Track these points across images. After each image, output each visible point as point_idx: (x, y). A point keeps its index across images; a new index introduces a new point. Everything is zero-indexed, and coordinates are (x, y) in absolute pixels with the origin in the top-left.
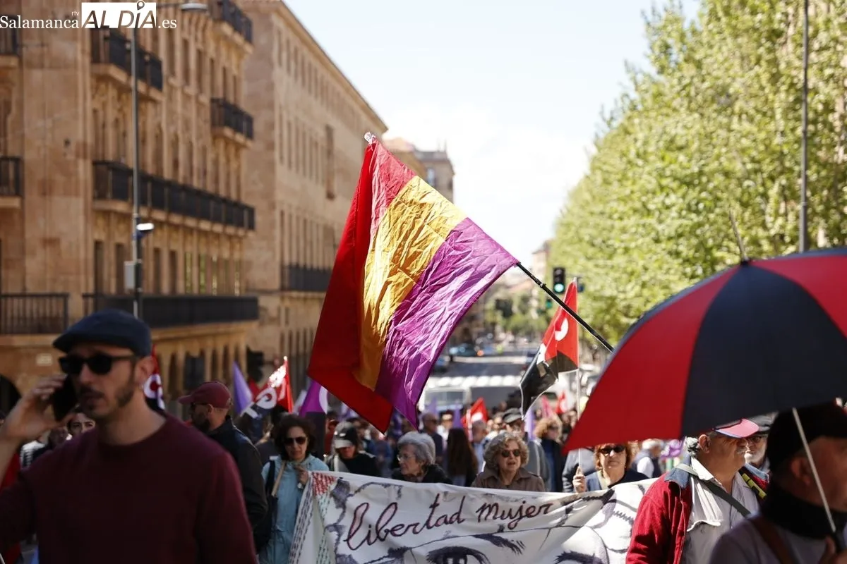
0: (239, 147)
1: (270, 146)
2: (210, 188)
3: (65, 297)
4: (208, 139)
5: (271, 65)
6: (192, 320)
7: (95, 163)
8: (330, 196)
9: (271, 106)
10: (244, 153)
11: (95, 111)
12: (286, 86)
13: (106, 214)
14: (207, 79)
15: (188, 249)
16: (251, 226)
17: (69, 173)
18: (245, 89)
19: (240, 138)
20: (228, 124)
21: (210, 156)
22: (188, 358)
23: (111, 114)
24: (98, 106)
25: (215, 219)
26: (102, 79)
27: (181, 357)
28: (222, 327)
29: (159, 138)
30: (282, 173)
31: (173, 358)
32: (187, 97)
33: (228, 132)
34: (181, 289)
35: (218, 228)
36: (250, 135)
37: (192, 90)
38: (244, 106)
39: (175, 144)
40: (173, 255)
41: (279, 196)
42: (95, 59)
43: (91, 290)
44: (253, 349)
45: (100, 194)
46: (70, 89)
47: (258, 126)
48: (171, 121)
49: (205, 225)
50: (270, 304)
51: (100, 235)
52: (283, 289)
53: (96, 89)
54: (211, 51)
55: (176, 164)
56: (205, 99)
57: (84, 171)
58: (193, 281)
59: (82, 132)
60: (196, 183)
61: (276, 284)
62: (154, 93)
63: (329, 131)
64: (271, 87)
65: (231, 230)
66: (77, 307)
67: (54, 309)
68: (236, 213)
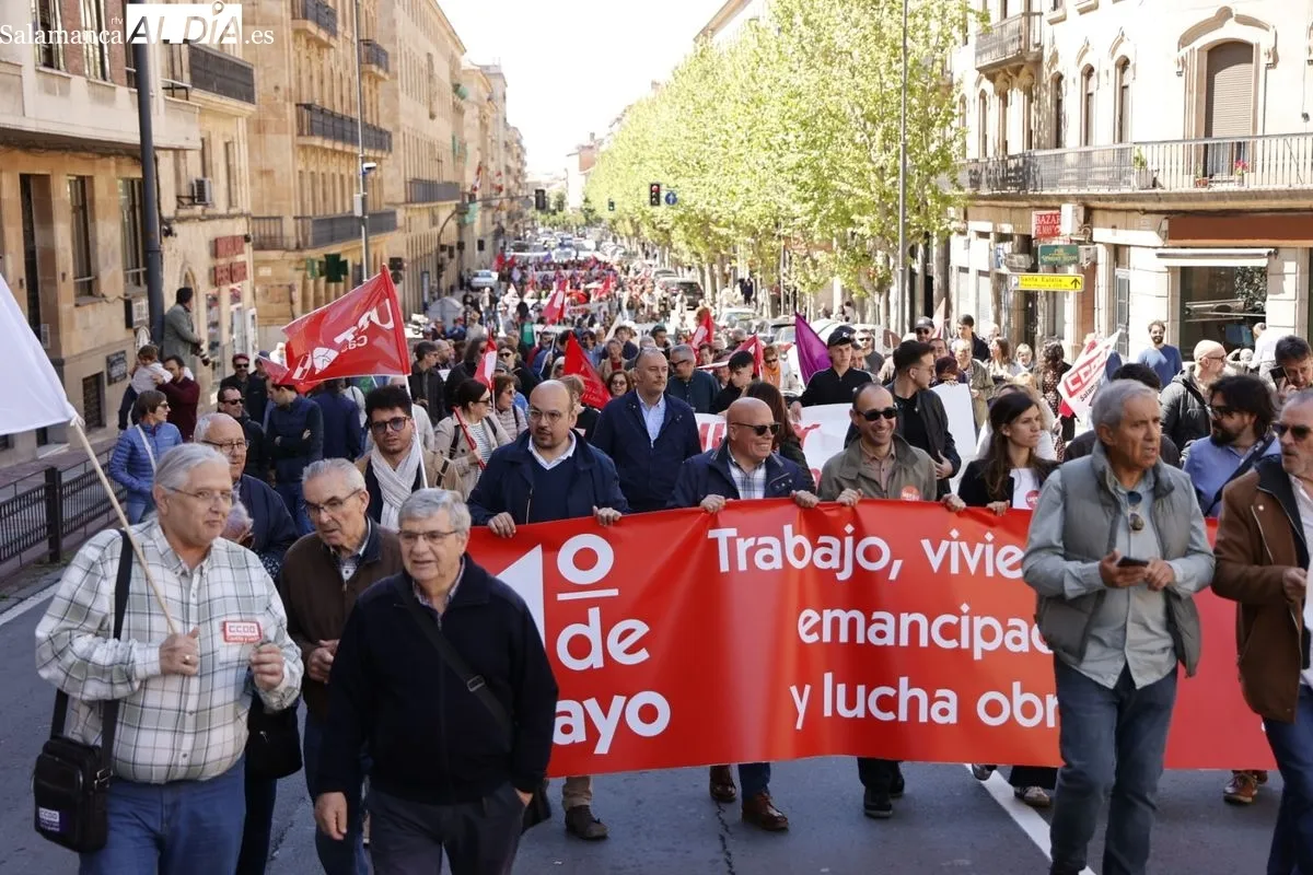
1: (396, 77)
3: (283, 219)
7: (297, 106)
8: (431, 116)
13: (304, 147)
16: (390, 149)
41: (402, 119)
43: (298, 212)
45: (300, 132)
50: (401, 215)
51: (302, 166)
52: (407, 201)
61: (403, 198)
63: (430, 58)
66: (289, 228)
67: (272, 229)
68: (383, 140)
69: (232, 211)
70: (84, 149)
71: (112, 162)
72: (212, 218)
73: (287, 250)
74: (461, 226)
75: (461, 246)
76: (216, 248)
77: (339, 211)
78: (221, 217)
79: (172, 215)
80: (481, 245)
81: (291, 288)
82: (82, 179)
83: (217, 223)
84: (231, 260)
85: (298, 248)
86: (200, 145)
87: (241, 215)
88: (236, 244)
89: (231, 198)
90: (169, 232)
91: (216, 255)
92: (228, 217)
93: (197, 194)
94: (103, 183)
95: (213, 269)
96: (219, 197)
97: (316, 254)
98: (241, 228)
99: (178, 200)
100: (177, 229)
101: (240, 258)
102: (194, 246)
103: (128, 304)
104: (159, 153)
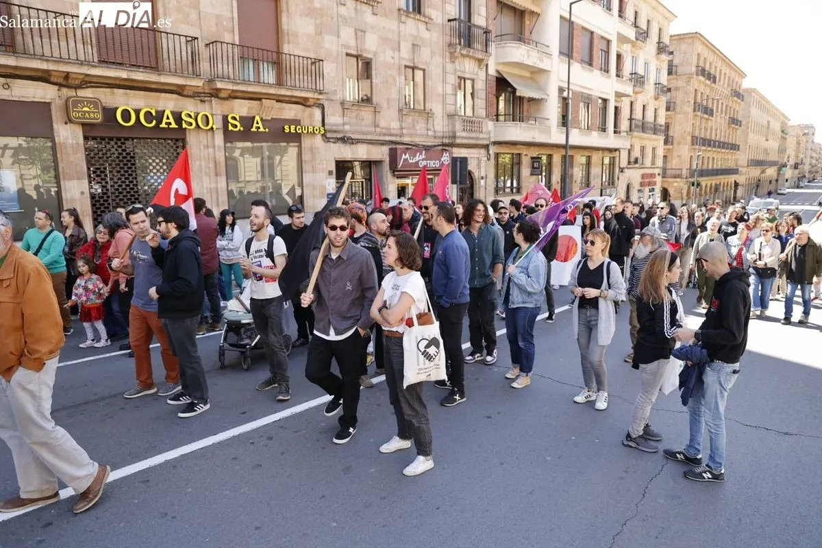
0: (736, 129)
1: (747, 128)
2: (726, 141)
3: (681, 169)
4: (727, 127)
5: (750, 106)
6: (717, 175)
7: (692, 137)
8: (767, 140)
9: (749, 117)
10: (738, 131)
11: (693, 124)
12: (754, 111)
13: (694, 149)
14: (728, 112)
15: (718, 156)
16: (738, 150)
17: (685, 140)
18: (741, 113)
19: (737, 127)
20: (734, 124)
21: (727, 132)
22: (716, 185)
23: (698, 124)
24: (694, 122)
25: (727, 149)
26: (696, 116)
27: (713, 185)
28: (727, 176)
29: (711, 129)
30: (751, 135)
31: (711, 184)
32: (721, 117)
33: (733, 126)
34: (715, 167)
35: (728, 151)
36: (741, 126)
37: (723, 116)
38: (740, 118)
39: (716, 130)
40: (713, 158)
41: (749, 141)
42: (694, 111)
43: (689, 167)
44: (738, 182)
45: (693, 144)
46: (687, 119)
47: (744, 123)
48: (716, 124)
49: (724, 151)
50: (743, 170)
51: (692, 154)
52: (748, 166)
53: (694, 118)
54: (730, 105)
55: (716, 135)
56: (727, 117)
57: (689, 139)
58: (718, 165)
59: (689, 129)
60: (722, 140)
61: (746, 165)
62: (711, 118)
63: (768, 122)
64: (749, 112)
65: (732, 151)
66: (684, 172)
67: (678, 172)
68: (735, 147)
69: (653, 166)
70: (589, 148)
71: (600, 152)
72: (644, 168)
73: (683, 178)
74: (778, 174)
75: (777, 181)
76: (643, 176)
77: (710, 167)
78: (648, 168)
79: (625, 166)
80: (787, 181)
81: (682, 189)
82: (589, 156)
83: (646, 170)
84: (651, 180)
85: (686, 178)
86: (629, 147)
87: (658, 168)
88: (653, 175)
89: (653, 163)
90: (622, 171)
91: (642, 178)
92: (651, 168)
93: (636, 161)
94: (596, 158)
95: (641, 183)
96: (648, 162)
97: (692, 180)
98: (657, 171)
99: (629, 163)
100: (626, 170)
101: (655, 180)
102: (633, 176)
103: (601, 190)
104: (621, 150)
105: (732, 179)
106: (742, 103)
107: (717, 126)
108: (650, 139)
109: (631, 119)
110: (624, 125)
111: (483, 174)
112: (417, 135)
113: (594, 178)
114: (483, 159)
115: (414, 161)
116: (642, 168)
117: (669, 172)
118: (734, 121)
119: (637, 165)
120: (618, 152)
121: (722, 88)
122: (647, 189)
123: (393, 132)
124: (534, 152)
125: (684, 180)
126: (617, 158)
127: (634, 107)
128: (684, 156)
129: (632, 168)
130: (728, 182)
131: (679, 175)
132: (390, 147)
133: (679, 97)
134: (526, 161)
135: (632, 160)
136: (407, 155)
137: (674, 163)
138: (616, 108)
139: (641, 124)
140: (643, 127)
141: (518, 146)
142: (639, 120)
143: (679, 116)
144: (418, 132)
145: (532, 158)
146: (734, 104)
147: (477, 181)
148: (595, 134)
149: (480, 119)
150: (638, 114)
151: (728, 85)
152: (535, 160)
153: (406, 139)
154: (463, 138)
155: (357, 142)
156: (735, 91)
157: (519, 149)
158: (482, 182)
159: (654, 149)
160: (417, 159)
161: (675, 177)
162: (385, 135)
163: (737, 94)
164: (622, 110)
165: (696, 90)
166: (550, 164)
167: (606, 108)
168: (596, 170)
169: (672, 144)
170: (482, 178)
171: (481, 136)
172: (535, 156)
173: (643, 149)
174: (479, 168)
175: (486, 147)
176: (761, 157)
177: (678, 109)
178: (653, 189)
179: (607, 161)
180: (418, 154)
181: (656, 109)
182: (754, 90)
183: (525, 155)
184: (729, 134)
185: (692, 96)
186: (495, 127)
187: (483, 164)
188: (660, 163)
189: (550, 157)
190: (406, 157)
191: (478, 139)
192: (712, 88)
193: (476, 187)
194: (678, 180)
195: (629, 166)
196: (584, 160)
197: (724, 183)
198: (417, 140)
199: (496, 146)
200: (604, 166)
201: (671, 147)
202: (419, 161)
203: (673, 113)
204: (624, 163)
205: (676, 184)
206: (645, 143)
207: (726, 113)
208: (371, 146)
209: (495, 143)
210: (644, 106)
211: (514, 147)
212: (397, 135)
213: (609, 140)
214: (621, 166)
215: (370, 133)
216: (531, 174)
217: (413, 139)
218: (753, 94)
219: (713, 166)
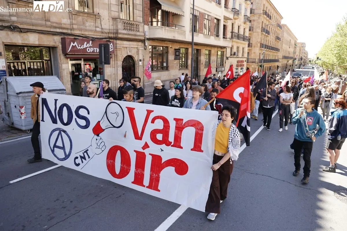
0: (278, 42)
1: (283, 42)
2: (274, 47)
3: (256, 59)
4: (275, 41)
5: (284, 32)
6: (271, 62)
8: (289, 48)
9: (283, 37)
10: (279, 43)
11: (261, 38)
12: (285, 35)
13: (261, 49)
14: (275, 34)
15: (271, 54)
16: (279, 51)
17: (257, 45)
18: (280, 35)
19: (279, 41)
20: (277, 39)
21: (275, 43)
22: (270, 66)
23: (263, 38)
24: (261, 37)
25: (275, 50)
26: (262, 34)
27: (269, 66)
28: (274, 63)
29: (269, 41)
30: (284, 45)
31: (268, 66)
32: (273, 36)
33: (277, 40)
34: (270, 59)
35: (275, 51)
36: (280, 40)
37: (273, 35)
38: (280, 37)
39: (271, 42)
40: (269, 54)
41: (283, 48)
42: (262, 31)
43: (259, 58)
44: (278, 65)
45: (261, 47)
46: (258, 35)
47: (281, 39)
48: (270, 39)
49: (273, 51)
50: (280, 60)
51: (260, 52)
53: (261, 35)
54: (276, 30)
55: (270, 44)
56: (275, 36)
57: (259, 45)
58: (271, 58)
59: (259, 40)
60: (273, 46)
61: (282, 58)
62: (268, 35)
63: (290, 40)
64: (284, 35)
65: (276, 52)
66: (257, 60)
67: (254, 60)
68: (277, 50)
69: (243, 57)
70: (210, 46)
71: (216, 48)
72: (238, 58)
74: (293, 63)
75: (292, 65)
76: (238, 62)
77: (268, 58)
78: (240, 58)
79: (229, 56)
80: (296, 65)
81: (256, 68)
82: (210, 50)
83: (239, 58)
84: (242, 64)
85: (258, 63)
86: (231, 46)
87: (245, 58)
88: (242, 61)
89: (243, 55)
90: (227, 59)
91: (238, 63)
92: (242, 58)
93: (235, 54)
94: (213, 51)
95: (237, 65)
96: (240, 55)
97: (260, 64)
98: (244, 59)
99: (231, 55)
100: (229, 58)
101: (243, 63)
102: (233, 61)
103: (217, 69)
104: (227, 48)
105: (276, 64)
106: (281, 30)
107: (271, 40)
108: (241, 43)
109: (232, 32)
110: (229, 35)
111: (141, 57)
112: (86, 30)
113: (213, 62)
114: (140, 48)
115: (82, 48)
116: (237, 58)
117: (250, 60)
118: (278, 38)
119: (235, 56)
120: (225, 49)
121: (273, 22)
122: (240, 68)
123: (63, 26)
124: (177, 46)
125: (256, 64)
126: (225, 52)
127: (234, 26)
128: (257, 53)
129: (232, 57)
130: (274, 66)
131: (254, 62)
132: (62, 37)
133: (255, 24)
134: (171, 51)
135: (233, 53)
136: (76, 43)
137: (252, 56)
138: (224, 26)
139: (237, 35)
140: (238, 37)
141: (166, 42)
142: (236, 33)
143: (255, 33)
144: (87, 28)
145: (175, 49)
146: (278, 30)
147: (137, 62)
148: (212, 38)
149: (138, 23)
150: (236, 30)
151: (276, 21)
152: (177, 51)
153: (77, 32)
154: (124, 34)
155: (28, 31)
156: (279, 25)
157: (167, 44)
158: (141, 63)
159: (243, 48)
160: (85, 46)
161: (253, 63)
162: (55, 27)
163: (279, 26)
164: (228, 27)
165: (262, 22)
166: (187, 53)
167: (219, 24)
168: (213, 58)
169: (251, 47)
170: (140, 60)
171: (138, 33)
172: (177, 48)
173: (238, 48)
174: (138, 54)
175: (143, 41)
176: (287, 55)
177: (254, 30)
178: (243, 68)
179: (219, 53)
180: (86, 43)
181: (244, 28)
182: (285, 25)
183: (171, 48)
184: (275, 44)
185: (261, 24)
186: (149, 29)
187: (140, 52)
188: (246, 55)
189: (187, 49)
190: (74, 45)
191: (135, 35)
192: (269, 22)
193: (136, 66)
194: (254, 64)
195: (231, 56)
196: (207, 52)
197: (273, 66)
198: (87, 33)
199: (151, 41)
200: (218, 56)
201: (251, 48)
202: (86, 48)
203: (252, 32)
204: (228, 55)
205: (253, 66)
206: (239, 45)
207: (274, 34)
208: (42, 36)
209: (149, 39)
210: (239, 26)
211: (163, 42)
212: (67, 29)
213: (220, 42)
214: (227, 56)
215: (41, 26)
216: (175, 59)
217: (83, 33)
218: (285, 27)
219: (269, 58)
